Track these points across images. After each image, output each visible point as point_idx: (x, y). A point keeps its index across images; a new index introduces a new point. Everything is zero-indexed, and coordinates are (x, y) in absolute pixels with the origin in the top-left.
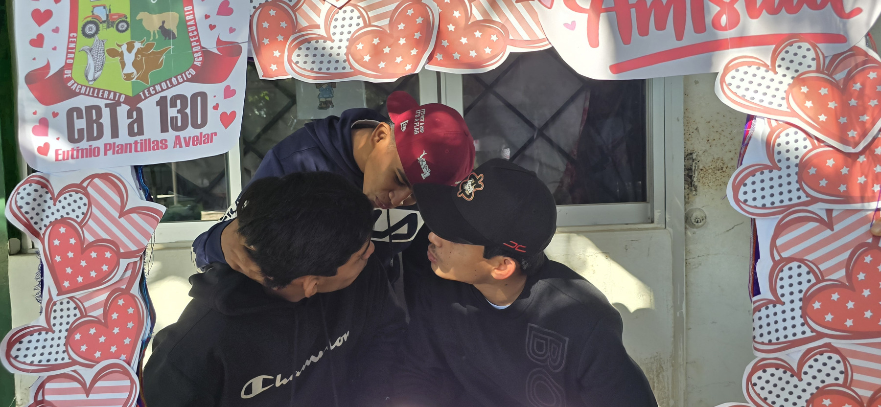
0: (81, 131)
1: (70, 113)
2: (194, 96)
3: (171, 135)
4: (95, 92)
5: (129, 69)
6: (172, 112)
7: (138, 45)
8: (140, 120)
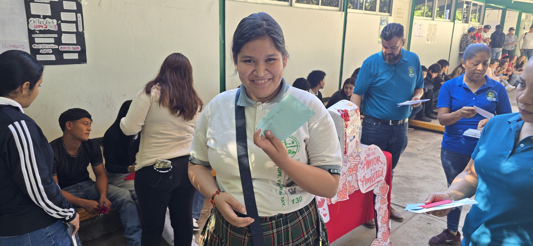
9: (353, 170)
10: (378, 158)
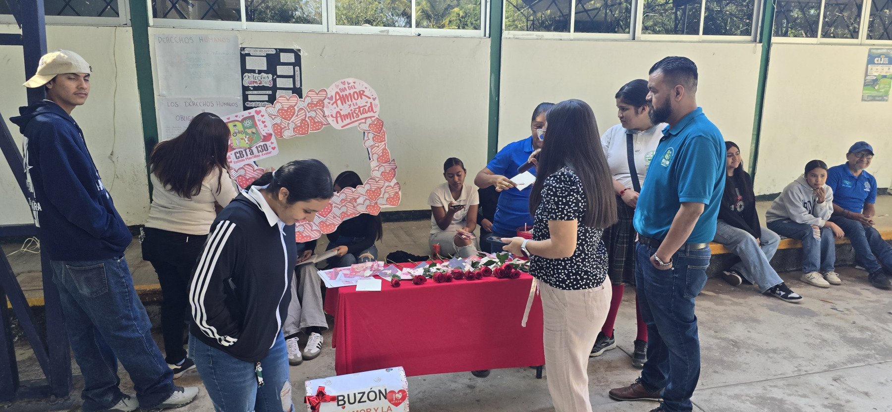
0: (239, 157)
1: (235, 153)
2: (264, 145)
3: (260, 153)
4: (241, 148)
5: (247, 142)
6: (259, 149)
7: (247, 136)
8: (252, 152)
9: (316, 105)
10: (362, 92)
